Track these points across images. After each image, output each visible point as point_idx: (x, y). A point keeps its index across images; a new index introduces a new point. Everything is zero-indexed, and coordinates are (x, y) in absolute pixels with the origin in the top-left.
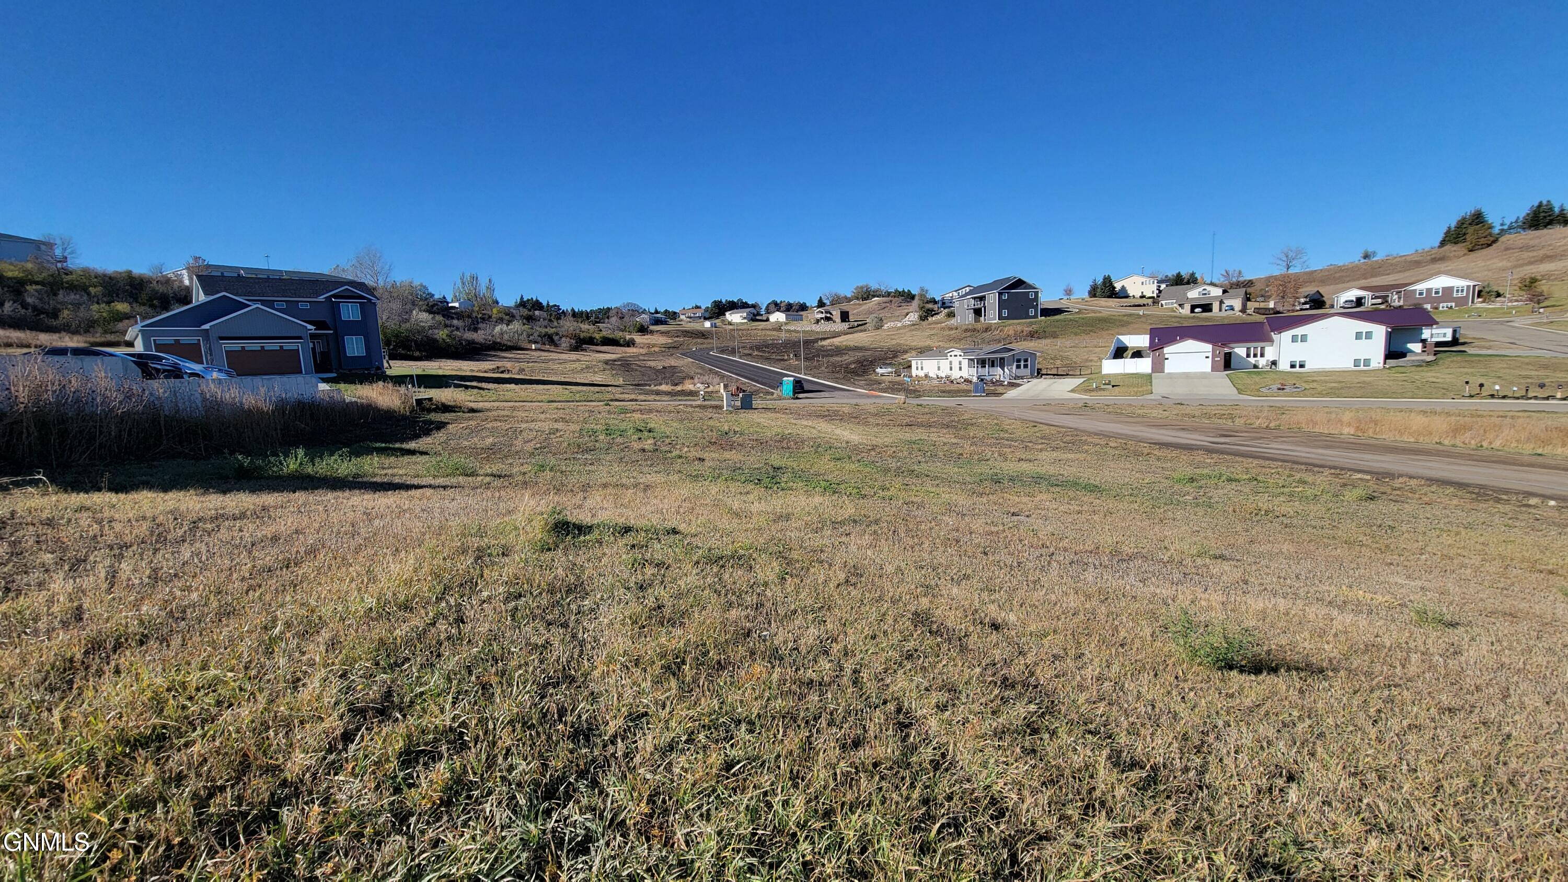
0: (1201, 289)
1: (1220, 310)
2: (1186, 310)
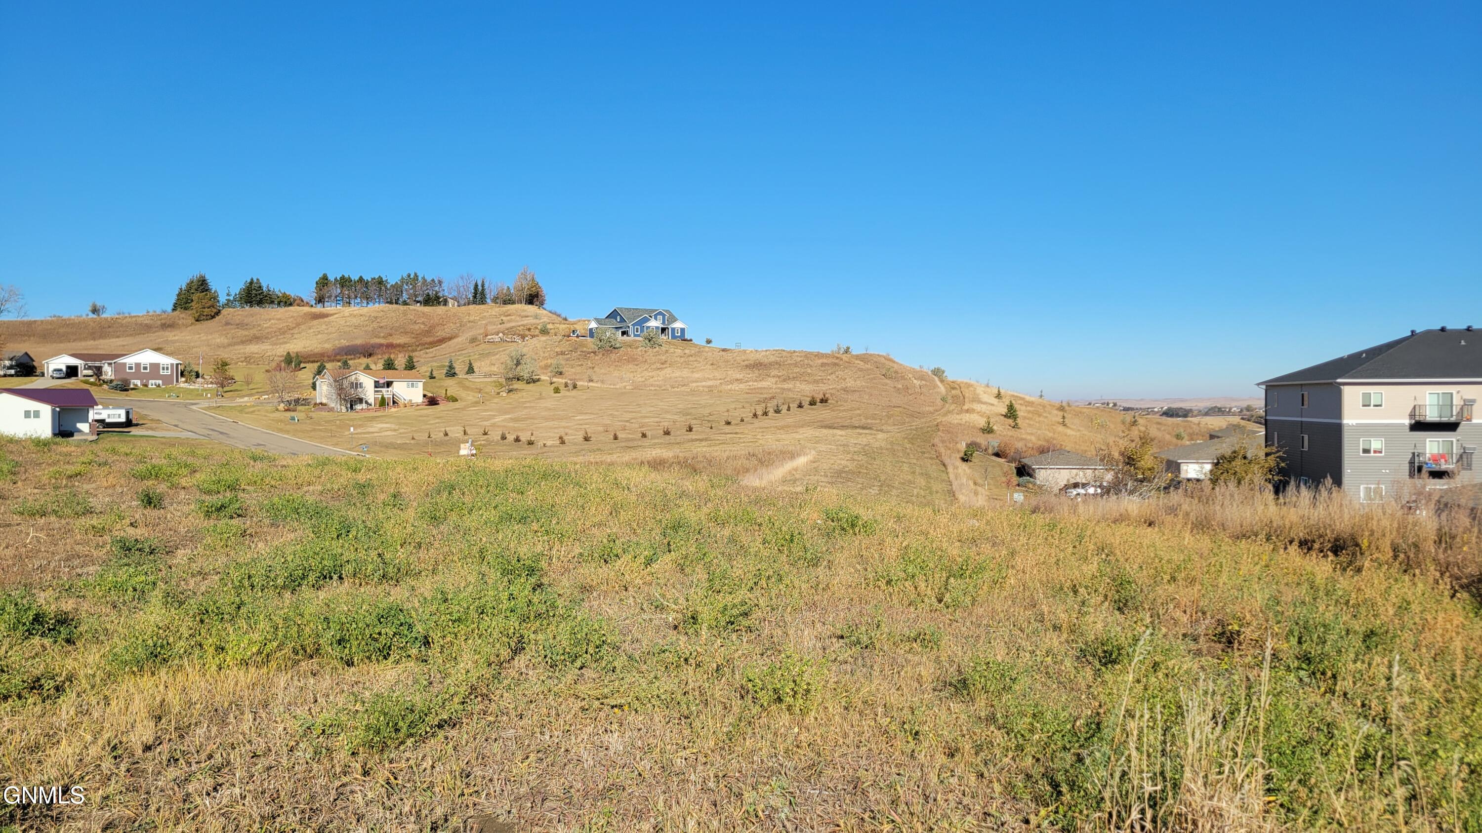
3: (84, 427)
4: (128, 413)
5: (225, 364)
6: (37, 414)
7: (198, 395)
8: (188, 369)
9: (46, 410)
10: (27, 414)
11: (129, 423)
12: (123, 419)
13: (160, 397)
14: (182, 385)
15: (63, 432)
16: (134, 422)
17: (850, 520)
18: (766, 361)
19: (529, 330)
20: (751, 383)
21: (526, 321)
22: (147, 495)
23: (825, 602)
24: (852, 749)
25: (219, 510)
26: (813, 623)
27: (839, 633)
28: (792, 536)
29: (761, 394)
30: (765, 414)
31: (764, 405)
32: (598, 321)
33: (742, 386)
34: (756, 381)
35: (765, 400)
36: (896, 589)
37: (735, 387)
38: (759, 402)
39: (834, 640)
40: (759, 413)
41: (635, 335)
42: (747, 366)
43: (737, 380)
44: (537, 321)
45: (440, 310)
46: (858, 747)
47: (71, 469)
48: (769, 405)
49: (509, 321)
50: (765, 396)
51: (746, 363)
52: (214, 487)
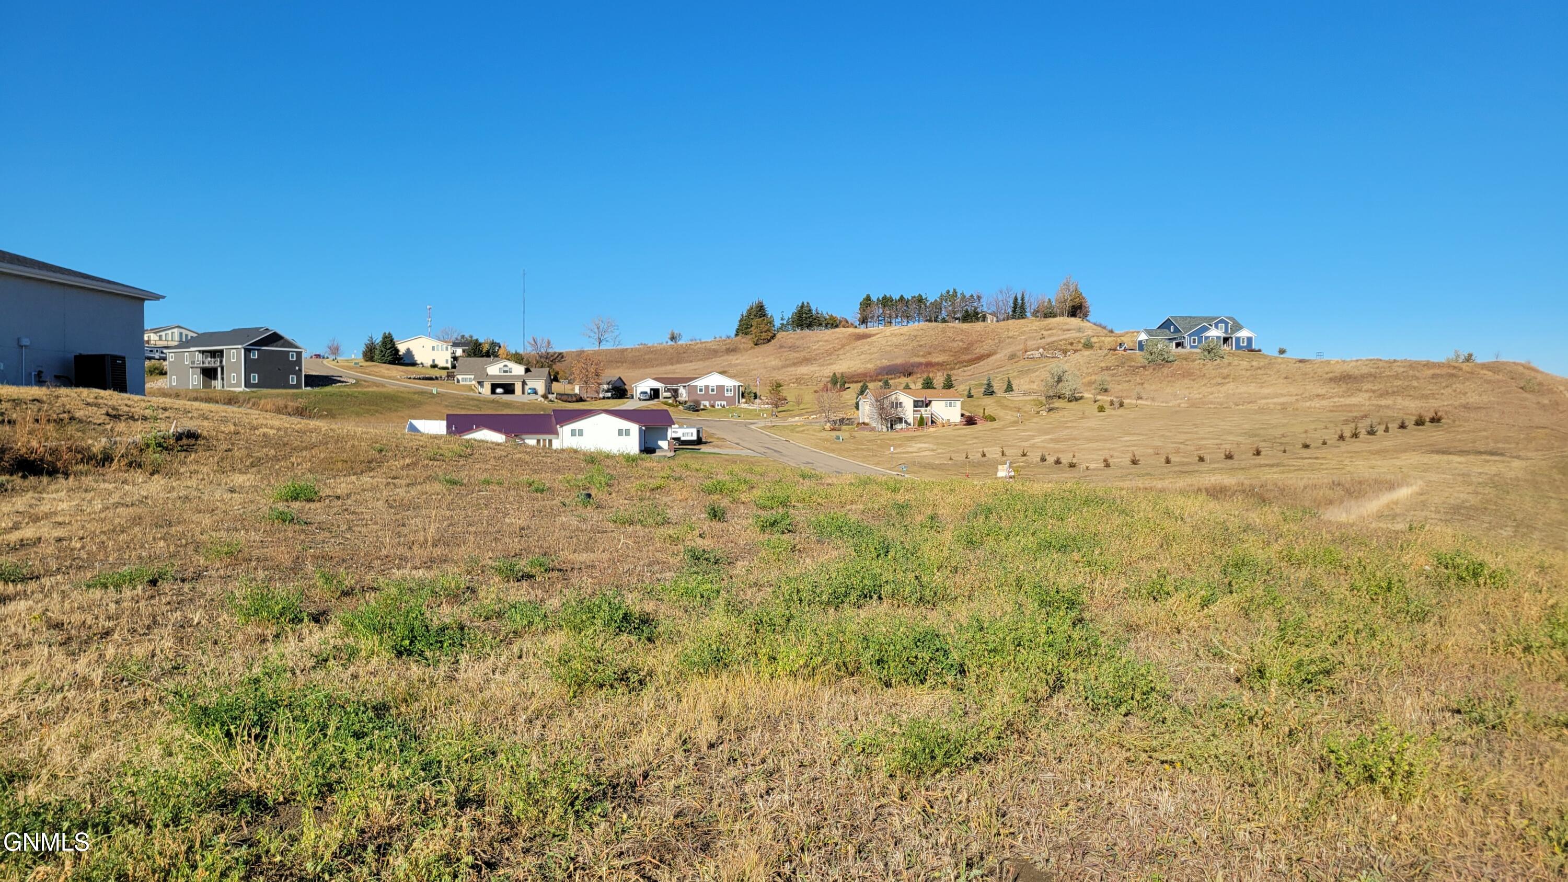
0: (501, 365)
1: (523, 393)
2: (486, 390)
3: (663, 444)
4: (698, 432)
5: (779, 385)
6: (628, 433)
7: (756, 415)
8: (748, 391)
9: (634, 428)
10: (620, 433)
11: (699, 441)
12: (695, 438)
13: (725, 417)
14: (743, 406)
15: (648, 449)
16: (704, 440)
17: (1471, 567)
18: (1356, 372)
19: (1072, 344)
20: (1336, 400)
21: (1068, 335)
22: (713, 509)
23: (1435, 667)
24: (1472, 852)
25: (773, 524)
26: (1418, 690)
27: (1455, 706)
28: (1390, 583)
29: (1351, 411)
30: (1355, 435)
31: (1353, 425)
32: (1149, 332)
33: (1325, 403)
34: (1343, 396)
35: (1355, 420)
36: (1538, 659)
37: (1316, 403)
38: (1346, 422)
39: (1448, 715)
40: (1347, 434)
41: (1192, 347)
42: (1331, 379)
43: (1318, 396)
44: (1081, 335)
45: (979, 326)
46: (1481, 850)
47: (654, 483)
48: (1360, 425)
49: (1050, 336)
50: (1355, 414)
51: (1330, 375)
52: (768, 503)
